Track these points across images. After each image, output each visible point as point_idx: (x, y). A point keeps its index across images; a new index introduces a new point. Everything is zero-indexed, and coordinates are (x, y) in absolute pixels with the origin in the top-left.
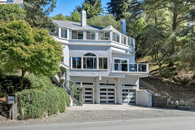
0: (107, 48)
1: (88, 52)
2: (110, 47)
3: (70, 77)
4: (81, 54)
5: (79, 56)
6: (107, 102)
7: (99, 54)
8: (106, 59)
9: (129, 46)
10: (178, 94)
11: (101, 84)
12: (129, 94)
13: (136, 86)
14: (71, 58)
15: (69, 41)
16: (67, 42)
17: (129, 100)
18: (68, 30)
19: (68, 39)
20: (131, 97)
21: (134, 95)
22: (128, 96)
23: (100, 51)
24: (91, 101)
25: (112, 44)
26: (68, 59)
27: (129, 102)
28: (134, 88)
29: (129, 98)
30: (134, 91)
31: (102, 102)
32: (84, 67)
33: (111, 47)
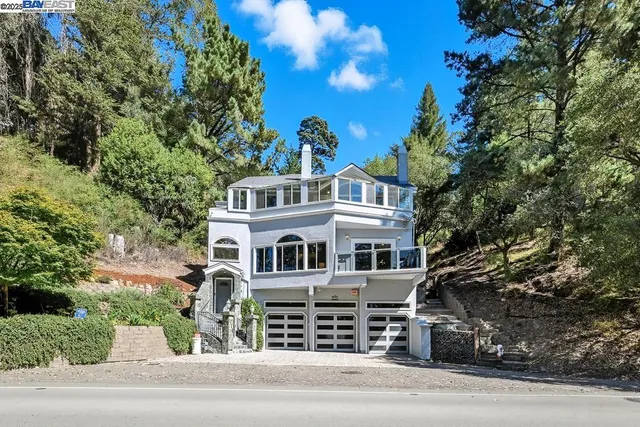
0: (324, 219)
1: (286, 234)
2: (330, 215)
3: (252, 290)
4: (271, 239)
5: (269, 245)
6: (335, 346)
7: (309, 235)
8: (323, 246)
9: (394, 208)
10: (519, 325)
11: (317, 305)
12: (388, 328)
13: (408, 305)
14: (255, 250)
15: (251, 214)
16: (247, 217)
17: (388, 343)
18: (248, 191)
19: (248, 210)
20: (396, 334)
21: (404, 329)
22: (387, 333)
23: (310, 228)
24: (301, 345)
25: (337, 207)
26: (249, 254)
27: (387, 348)
28: (401, 312)
29: (388, 338)
30: (403, 319)
31: (321, 347)
32: (279, 269)
33: (335, 216)
